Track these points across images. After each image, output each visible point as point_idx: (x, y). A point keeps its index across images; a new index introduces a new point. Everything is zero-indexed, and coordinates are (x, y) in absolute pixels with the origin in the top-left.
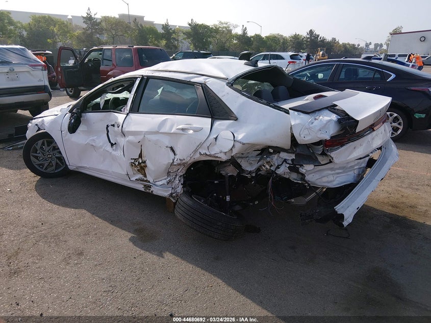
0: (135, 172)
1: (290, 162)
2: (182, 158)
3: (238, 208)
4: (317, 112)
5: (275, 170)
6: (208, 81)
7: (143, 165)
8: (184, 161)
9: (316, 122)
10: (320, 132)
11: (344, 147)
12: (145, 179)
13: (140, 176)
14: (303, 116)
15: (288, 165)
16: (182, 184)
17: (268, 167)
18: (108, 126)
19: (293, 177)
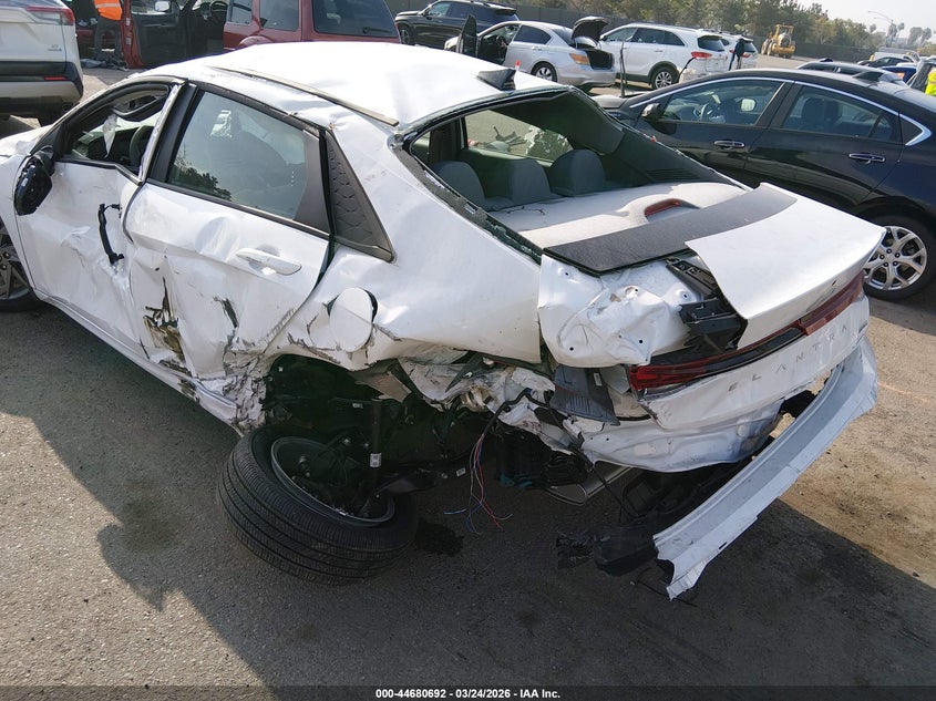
0: (159, 344)
1: (541, 398)
2: (249, 341)
3: (403, 485)
4: (629, 271)
5: (499, 412)
6: (340, 125)
7: (172, 329)
8: (253, 349)
9: (613, 309)
10: (618, 342)
11: (698, 386)
12: (181, 365)
13: (170, 354)
14: (578, 279)
15: (535, 406)
16: (261, 401)
17: (481, 403)
18: (103, 208)
19: (550, 435)
